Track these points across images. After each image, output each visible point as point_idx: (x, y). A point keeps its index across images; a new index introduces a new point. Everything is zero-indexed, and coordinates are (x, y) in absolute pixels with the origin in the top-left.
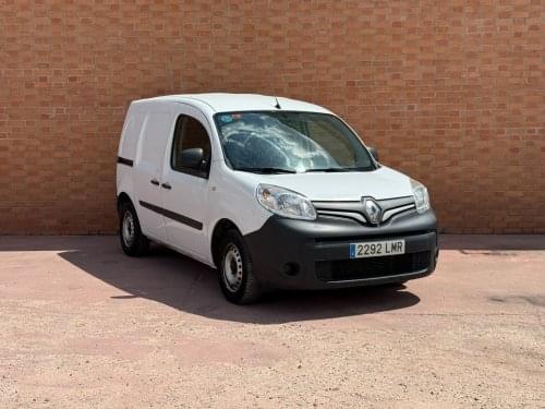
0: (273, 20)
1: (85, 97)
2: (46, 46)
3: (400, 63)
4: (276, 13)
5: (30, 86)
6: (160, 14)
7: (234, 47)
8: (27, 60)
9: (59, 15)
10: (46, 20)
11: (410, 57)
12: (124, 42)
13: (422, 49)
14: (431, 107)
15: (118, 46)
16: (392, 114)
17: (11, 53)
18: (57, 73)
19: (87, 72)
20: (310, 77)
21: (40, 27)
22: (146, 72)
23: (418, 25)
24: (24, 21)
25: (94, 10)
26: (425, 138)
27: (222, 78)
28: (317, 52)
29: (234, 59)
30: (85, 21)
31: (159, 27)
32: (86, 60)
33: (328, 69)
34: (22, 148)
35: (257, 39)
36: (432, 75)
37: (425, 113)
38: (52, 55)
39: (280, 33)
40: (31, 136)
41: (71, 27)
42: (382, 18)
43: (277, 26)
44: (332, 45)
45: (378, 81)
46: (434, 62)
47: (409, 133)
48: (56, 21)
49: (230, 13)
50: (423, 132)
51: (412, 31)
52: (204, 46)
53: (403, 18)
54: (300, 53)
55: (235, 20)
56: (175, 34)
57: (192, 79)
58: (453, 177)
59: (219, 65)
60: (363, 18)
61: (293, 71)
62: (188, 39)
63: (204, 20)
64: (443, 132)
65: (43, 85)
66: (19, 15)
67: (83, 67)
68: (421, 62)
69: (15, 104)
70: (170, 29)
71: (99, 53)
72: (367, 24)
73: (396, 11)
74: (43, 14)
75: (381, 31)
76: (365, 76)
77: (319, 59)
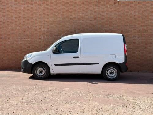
0: (102, 14)
1: (51, 33)
2: (41, 20)
3: (136, 26)
4: (102, 12)
5: (36, 30)
6: (71, 12)
7: (91, 21)
8: (36, 24)
9: (45, 12)
10: (41, 13)
11: (139, 24)
12: (62, 19)
13: (142, 22)
14: (144, 38)
15: (60, 20)
16: (133, 39)
17: (32, 22)
18: (44, 27)
19: (51, 27)
20: (111, 29)
21: (40, 15)
22: (67, 27)
23: (141, 16)
24: (35, 13)
25: (54, 11)
26: (142, 46)
27: (87, 29)
28: (113, 23)
29: (91, 24)
30: (52, 14)
31: (71, 15)
32: (51, 24)
33: (116, 27)
34: (34, 47)
35: (97, 19)
36: (144, 29)
37: (142, 39)
38: (42, 23)
39: (104, 17)
40: (36, 44)
41: (48, 15)
42: (131, 14)
43: (103, 16)
44: (117, 21)
45: (130, 31)
46: (145, 26)
47: (138, 45)
48: (44, 13)
49: (90, 12)
50: (142, 44)
51: (139, 17)
52: (83, 21)
53: (137, 14)
54: (109, 23)
55: (91, 14)
56: (75, 17)
57: (79, 29)
58: (150, 57)
59: (87, 26)
60: (126, 14)
61: (107, 27)
62: (79, 19)
63: (83, 14)
64: (147, 45)
65: (40, 30)
66: (34, 11)
67: (50, 26)
68: (142, 26)
69: (32, 35)
70: (74, 16)
71: (55, 22)
72: (127, 15)
73: (135, 12)
74: (40, 11)
75: (131, 17)
76: (126, 29)
77: (114, 24)
